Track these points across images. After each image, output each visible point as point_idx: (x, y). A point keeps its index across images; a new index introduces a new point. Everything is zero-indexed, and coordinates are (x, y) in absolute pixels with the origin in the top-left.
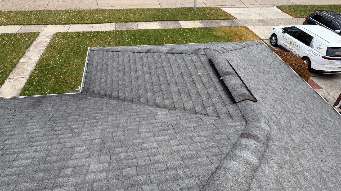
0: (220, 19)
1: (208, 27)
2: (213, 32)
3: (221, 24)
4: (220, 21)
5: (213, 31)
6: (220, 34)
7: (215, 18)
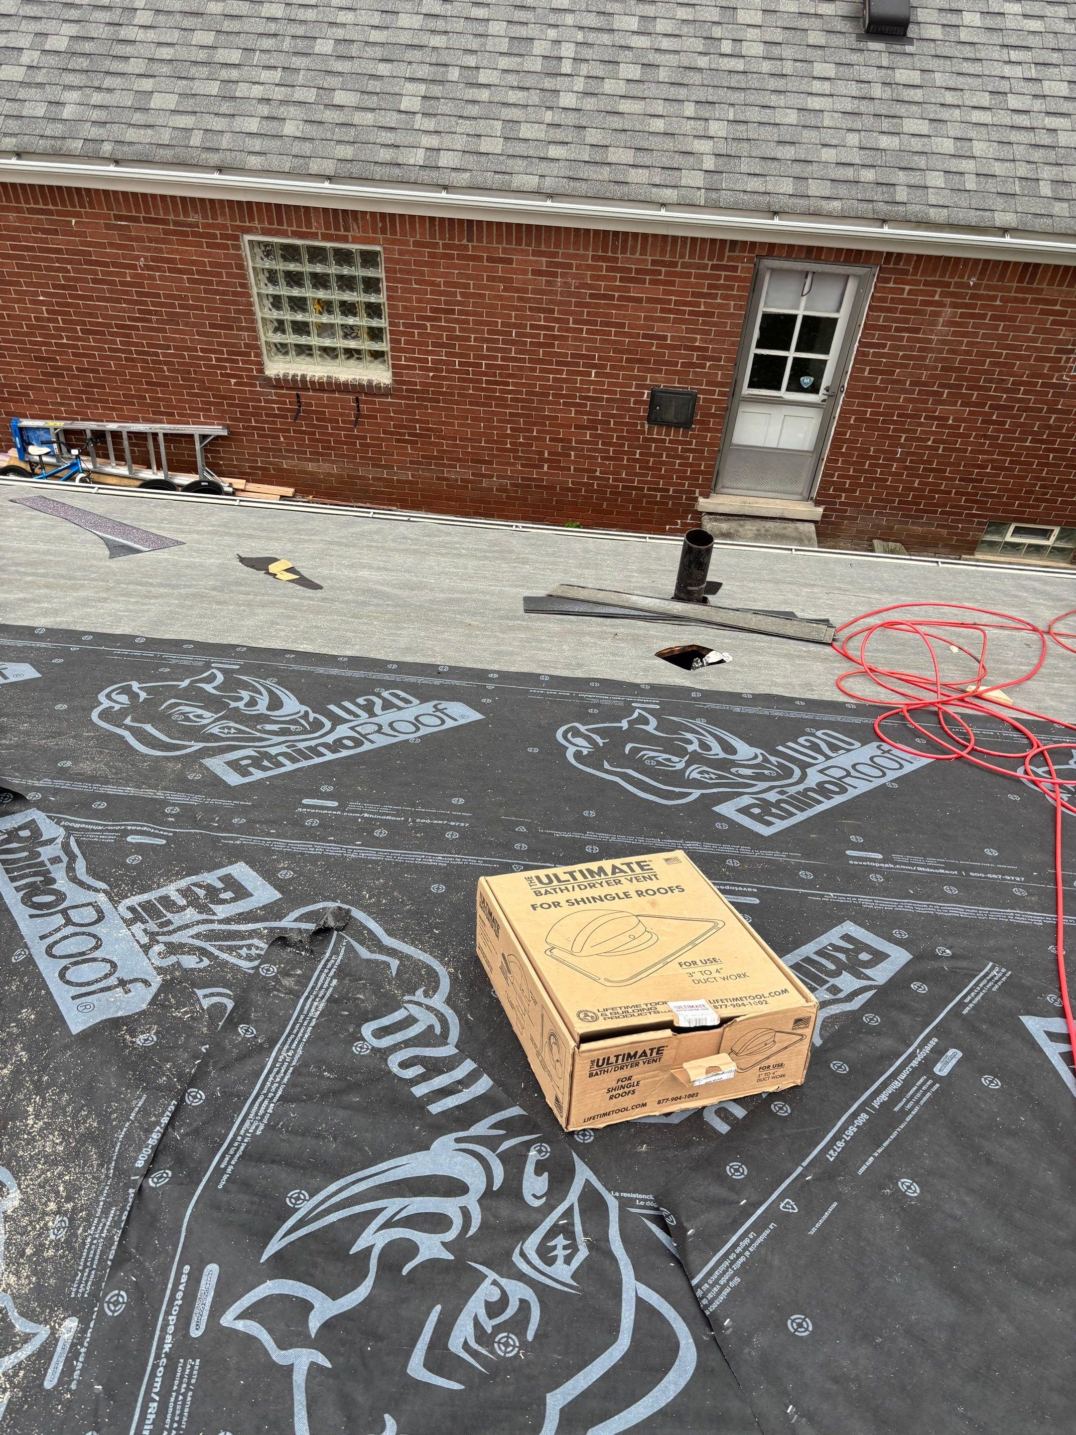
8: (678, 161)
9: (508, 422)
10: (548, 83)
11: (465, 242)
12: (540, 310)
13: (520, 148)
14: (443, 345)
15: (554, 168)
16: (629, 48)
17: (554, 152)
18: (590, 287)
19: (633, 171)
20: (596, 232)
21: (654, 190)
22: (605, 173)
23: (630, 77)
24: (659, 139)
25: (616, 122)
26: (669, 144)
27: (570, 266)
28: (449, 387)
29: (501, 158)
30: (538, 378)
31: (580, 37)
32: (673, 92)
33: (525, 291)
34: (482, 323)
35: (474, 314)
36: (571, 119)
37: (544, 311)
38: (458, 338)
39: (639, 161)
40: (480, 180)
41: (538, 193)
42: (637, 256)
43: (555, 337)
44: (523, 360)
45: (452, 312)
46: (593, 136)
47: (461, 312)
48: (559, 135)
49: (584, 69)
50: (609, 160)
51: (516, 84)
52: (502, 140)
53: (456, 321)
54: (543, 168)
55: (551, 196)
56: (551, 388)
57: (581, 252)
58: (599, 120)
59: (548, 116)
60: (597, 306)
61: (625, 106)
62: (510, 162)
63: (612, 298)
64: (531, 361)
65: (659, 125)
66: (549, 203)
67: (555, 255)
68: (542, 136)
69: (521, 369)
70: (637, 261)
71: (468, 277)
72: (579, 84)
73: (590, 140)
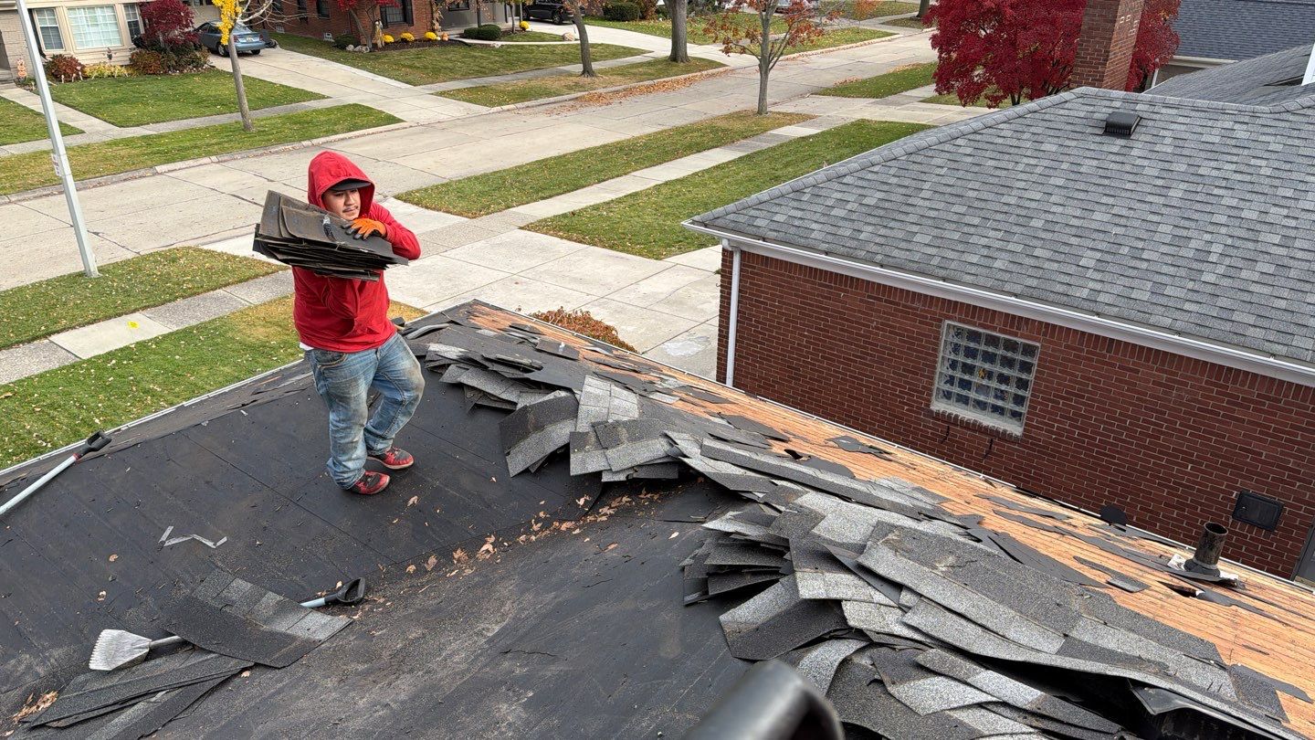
0: (225, 286)
1: (194, 323)
2: (230, 334)
3: (243, 302)
4: (228, 289)
5: (226, 332)
6: (259, 333)
7: (202, 287)
8: (1293, 329)
9: (1108, 486)
10: (1195, 265)
11: (1104, 352)
12: (1152, 410)
13: (1163, 301)
14: (1069, 418)
15: (1186, 317)
16: (1267, 253)
17: (1187, 306)
18: (1199, 402)
19: (1252, 329)
20: (1213, 365)
21: (1266, 344)
22: (1228, 326)
23: (1264, 271)
24: (1279, 312)
25: (1246, 297)
26: (1288, 317)
27: (1186, 384)
28: (1065, 448)
29: (1146, 304)
30: (1141, 460)
31: (1229, 241)
32: (1299, 285)
33: (1145, 394)
34: (1104, 409)
35: (1099, 401)
36: (1209, 289)
37: (1157, 411)
38: (1081, 416)
39: (1258, 324)
40: (1126, 314)
41: (1169, 329)
42: (1246, 388)
43: (1162, 433)
44: (1132, 444)
45: (1083, 397)
46: (1222, 302)
47: (1089, 399)
48: (1196, 297)
49: (1227, 261)
50: (1233, 319)
51: (1170, 262)
52: (1149, 293)
53: (1084, 404)
54: (1177, 315)
55: (1179, 333)
56: (1149, 469)
57: (1198, 376)
58: (1231, 293)
59: (1191, 285)
60: (1204, 418)
61: (1253, 288)
62: (1152, 307)
63: (1218, 414)
64: (1137, 445)
65: (1283, 304)
66: (1176, 337)
67: (1176, 374)
68: (1183, 296)
69: (1128, 449)
70: (1245, 392)
71: (1101, 376)
72: (1221, 270)
73: (1218, 304)
